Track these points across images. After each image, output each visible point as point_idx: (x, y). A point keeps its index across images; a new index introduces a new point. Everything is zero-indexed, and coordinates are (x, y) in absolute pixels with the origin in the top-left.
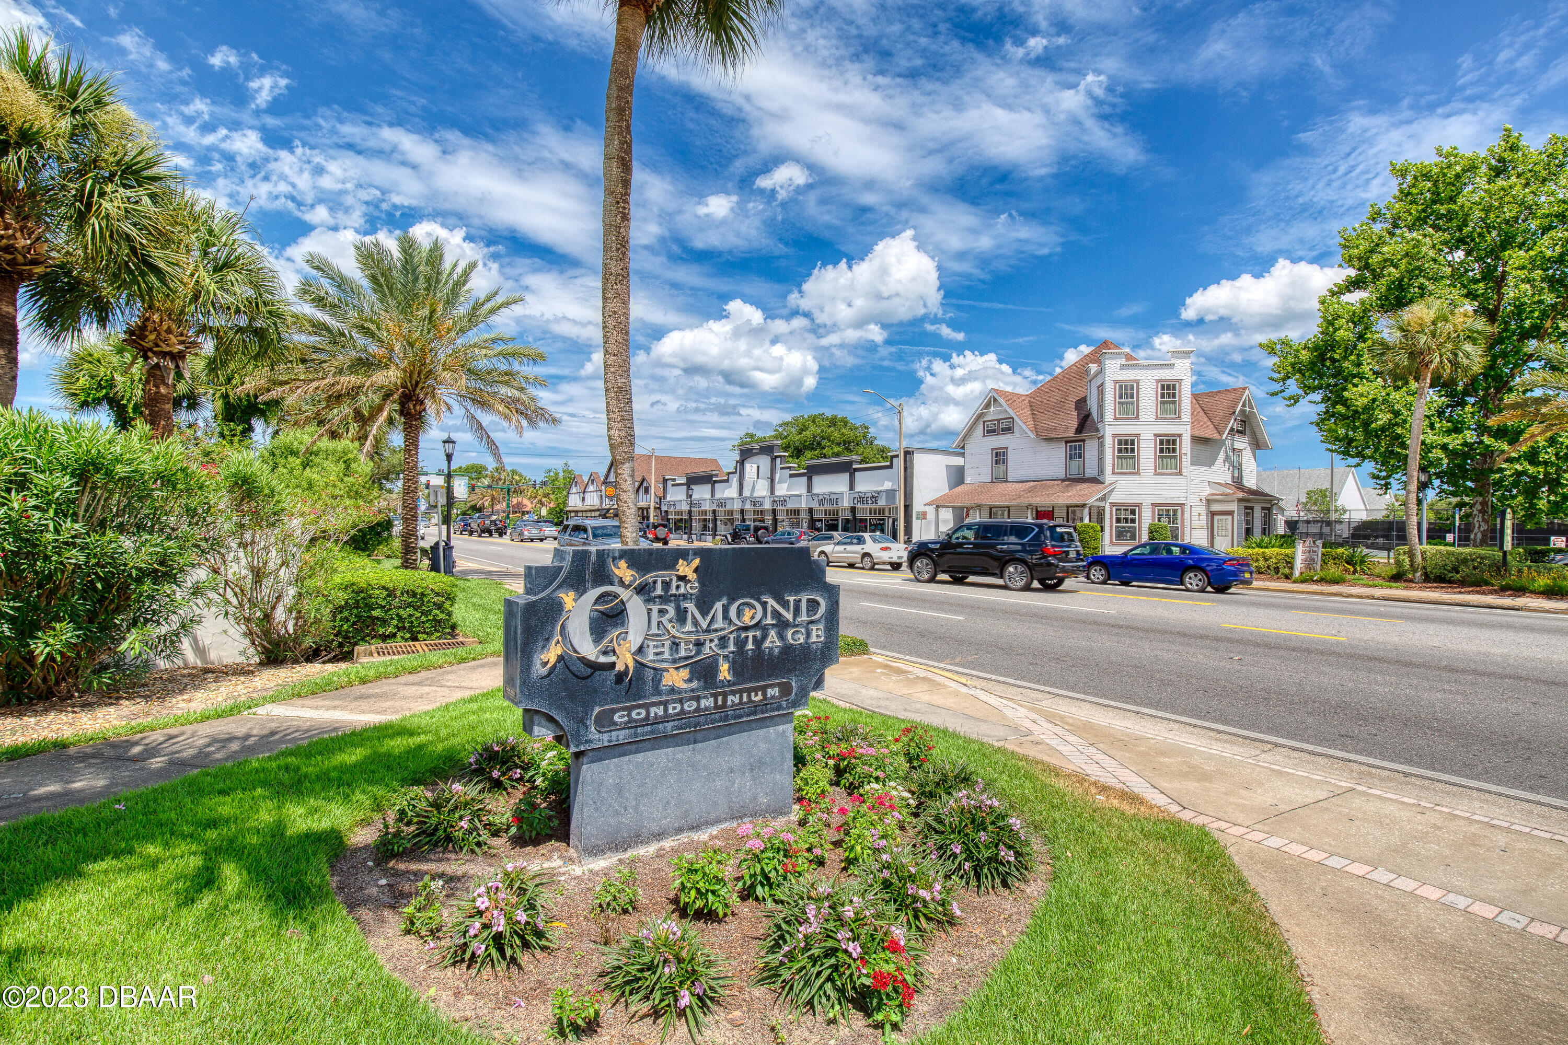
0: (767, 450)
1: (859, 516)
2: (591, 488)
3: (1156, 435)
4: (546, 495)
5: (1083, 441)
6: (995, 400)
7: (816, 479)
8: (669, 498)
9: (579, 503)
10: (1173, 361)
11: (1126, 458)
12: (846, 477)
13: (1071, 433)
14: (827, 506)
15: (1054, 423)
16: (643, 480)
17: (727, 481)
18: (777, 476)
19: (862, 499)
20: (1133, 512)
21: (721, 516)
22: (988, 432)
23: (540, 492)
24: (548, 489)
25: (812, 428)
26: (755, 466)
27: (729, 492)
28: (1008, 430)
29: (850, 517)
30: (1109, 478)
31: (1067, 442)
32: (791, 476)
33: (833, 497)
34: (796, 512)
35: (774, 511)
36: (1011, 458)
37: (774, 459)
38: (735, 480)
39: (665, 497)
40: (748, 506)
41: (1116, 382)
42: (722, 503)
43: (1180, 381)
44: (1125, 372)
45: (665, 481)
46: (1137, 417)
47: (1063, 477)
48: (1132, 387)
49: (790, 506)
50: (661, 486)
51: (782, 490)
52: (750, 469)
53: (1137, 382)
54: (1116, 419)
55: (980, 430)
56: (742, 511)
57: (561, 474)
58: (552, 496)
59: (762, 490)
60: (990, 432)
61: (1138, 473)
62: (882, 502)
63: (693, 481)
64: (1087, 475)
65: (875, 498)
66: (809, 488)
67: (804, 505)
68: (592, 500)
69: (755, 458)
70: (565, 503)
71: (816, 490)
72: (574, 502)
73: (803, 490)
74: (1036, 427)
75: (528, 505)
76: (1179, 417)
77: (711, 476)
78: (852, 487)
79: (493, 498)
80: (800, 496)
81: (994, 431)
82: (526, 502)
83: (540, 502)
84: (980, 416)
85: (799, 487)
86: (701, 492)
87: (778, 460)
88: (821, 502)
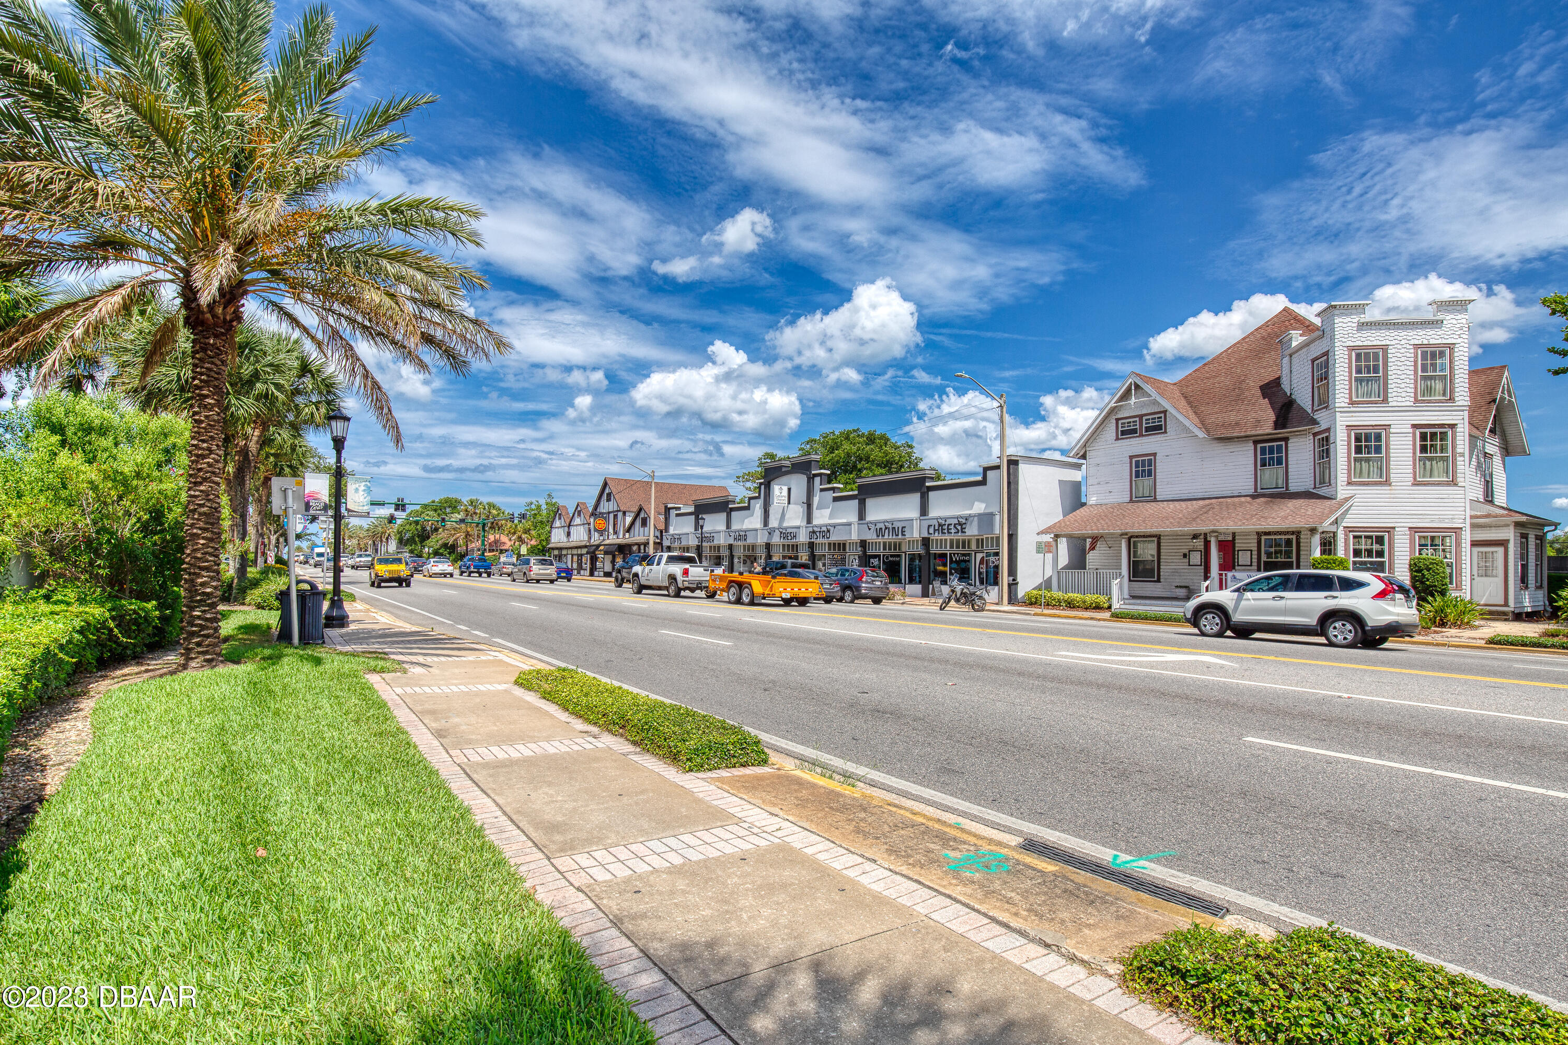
0: (802, 467)
1: (934, 550)
2: (577, 521)
3: (1415, 426)
4: (527, 531)
5: (1286, 439)
6: (1137, 387)
7: (870, 503)
8: (672, 530)
9: (564, 538)
10: (1440, 316)
11: (1368, 460)
12: (916, 498)
13: (1267, 428)
14: (888, 538)
15: (1233, 417)
16: (640, 509)
17: (747, 508)
18: (816, 500)
19: (941, 527)
20: (1380, 540)
21: (739, 553)
22: (1123, 433)
23: (520, 527)
24: (527, 524)
25: (847, 446)
26: (785, 489)
27: (751, 521)
28: (1157, 428)
29: (922, 552)
30: (1342, 491)
31: (1256, 443)
32: (836, 499)
33: (896, 525)
34: (841, 546)
35: (811, 545)
36: (1162, 469)
37: (811, 479)
38: (758, 506)
39: (667, 530)
40: (776, 539)
41: (1351, 349)
42: (742, 536)
43: (1451, 347)
44: (1365, 334)
45: (667, 510)
46: (1385, 400)
47: (1251, 491)
48: (1376, 356)
49: (835, 537)
50: (662, 517)
51: (822, 518)
52: (779, 491)
53: (1385, 349)
54: (1352, 403)
55: (1110, 431)
56: (768, 546)
57: (544, 507)
58: (533, 532)
59: (795, 518)
60: (1126, 433)
61: (1387, 483)
62: (972, 531)
63: (702, 509)
64: (1293, 488)
65: (961, 525)
66: (862, 515)
67: (854, 536)
68: (579, 535)
69: (784, 479)
70: (548, 540)
71: (871, 516)
72: (558, 537)
73: (853, 518)
74: (1202, 422)
75: (507, 541)
76: (1452, 399)
77: (727, 503)
78: (924, 511)
79: (468, 535)
80: (849, 524)
81: (1134, 431)
82: (504, 539)
83: (520, 539)
84: (1113, 411)
85: (848, 514)
86: (714, 523)
87: (817, 480)
88: (880, 532)
